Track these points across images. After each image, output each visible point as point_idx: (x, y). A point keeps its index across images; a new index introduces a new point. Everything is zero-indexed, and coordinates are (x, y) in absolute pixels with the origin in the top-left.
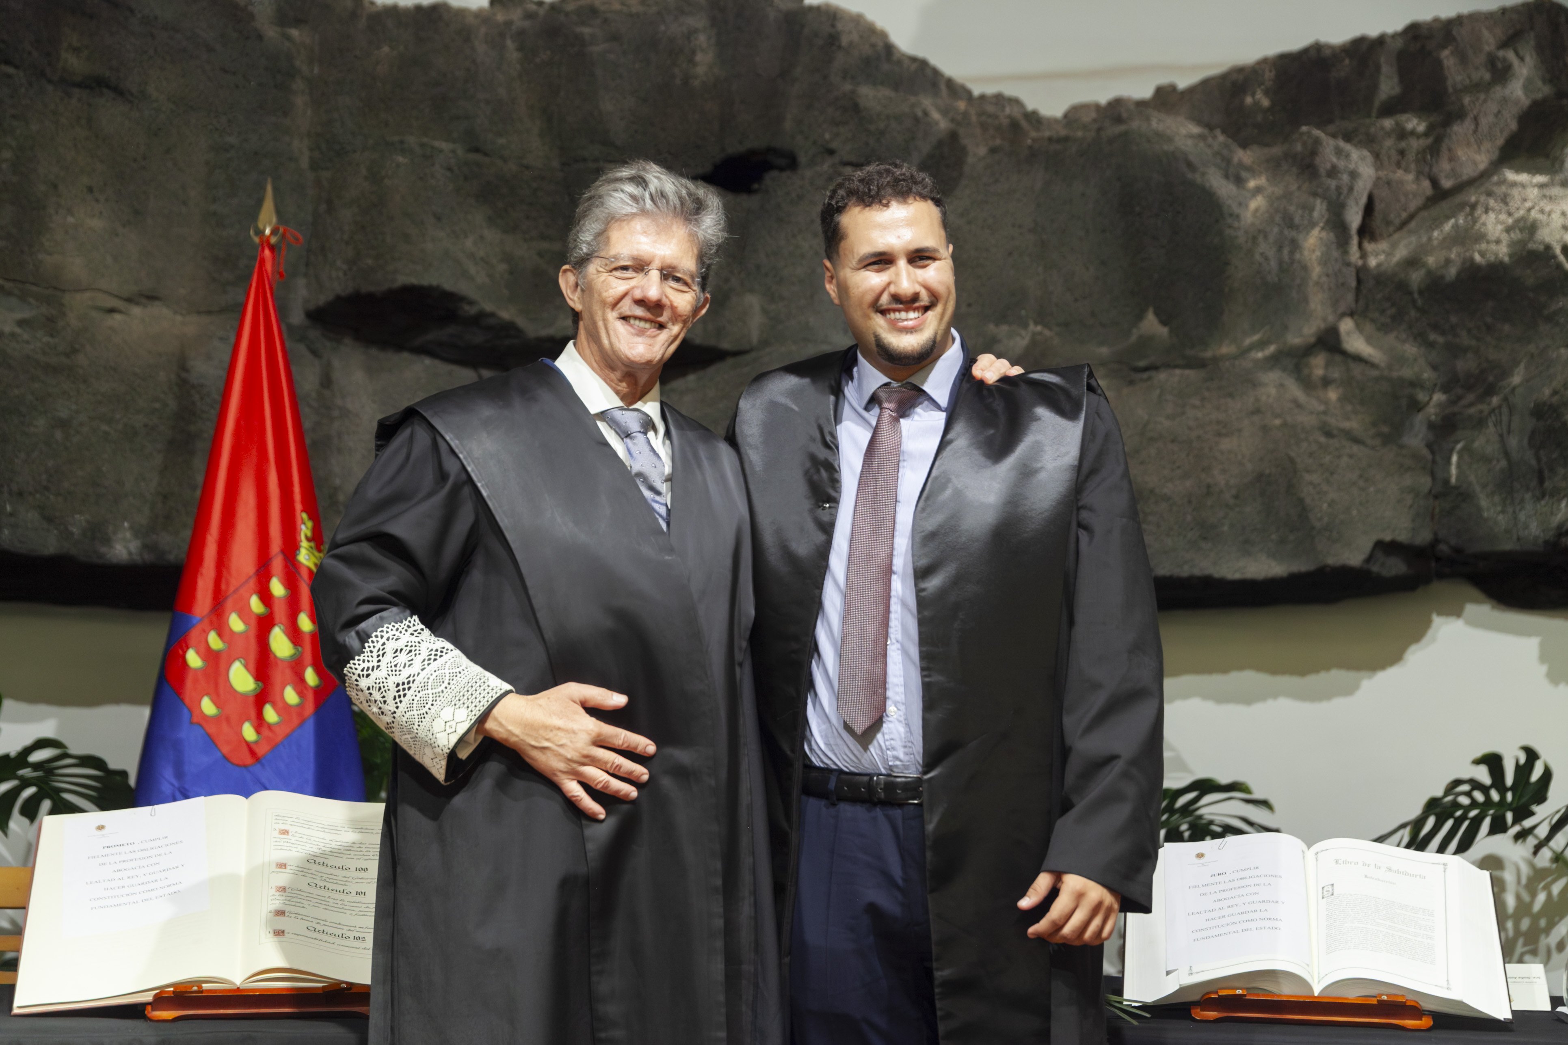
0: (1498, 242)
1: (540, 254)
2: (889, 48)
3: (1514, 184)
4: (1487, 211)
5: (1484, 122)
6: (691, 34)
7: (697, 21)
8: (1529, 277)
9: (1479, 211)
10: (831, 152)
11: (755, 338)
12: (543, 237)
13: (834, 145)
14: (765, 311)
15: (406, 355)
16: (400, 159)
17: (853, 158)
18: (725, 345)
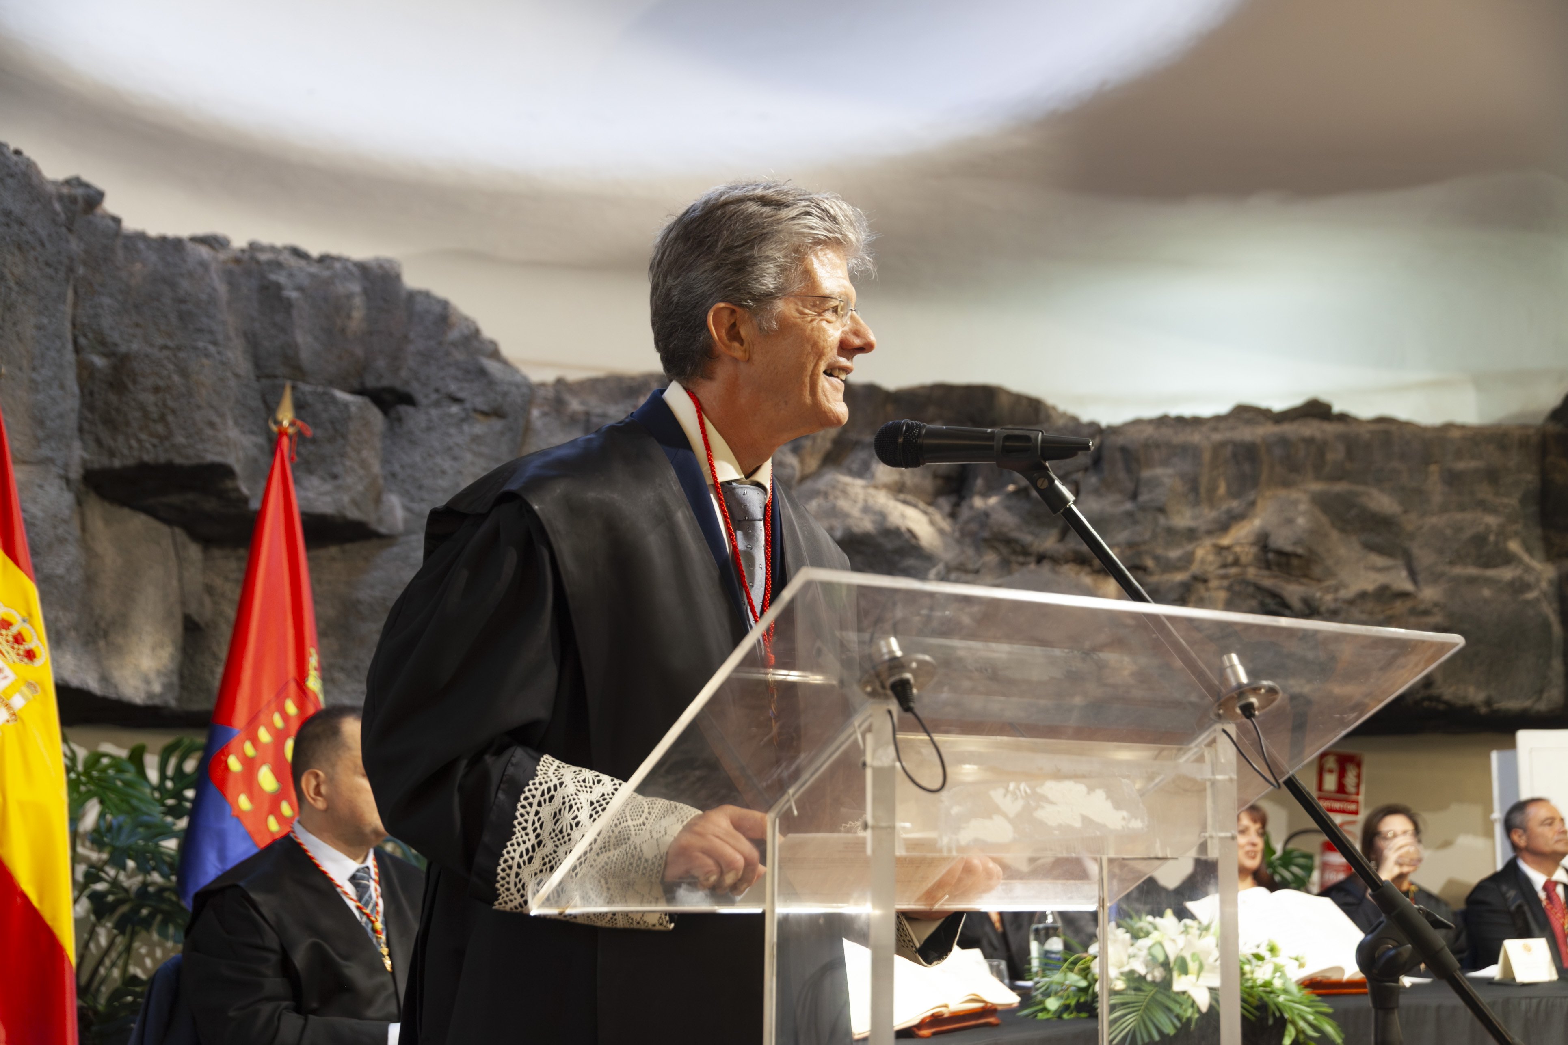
0: (862, 519)
1: (256, 445)
2: (477, 332)
3: (846, 484)
4: (836, 498)
5: (819, 441)
6: (350, 296)
7: (355, 287)
8: (889, 545)
9: (831, 497)
10: (456, 400)
11: (400, 526)
12: (252, 432)
13: (461, 395)
14: (407, 509)
15: (126, 511)
16: (205, 361)
17: (485, 408)
18: (383, 530)
